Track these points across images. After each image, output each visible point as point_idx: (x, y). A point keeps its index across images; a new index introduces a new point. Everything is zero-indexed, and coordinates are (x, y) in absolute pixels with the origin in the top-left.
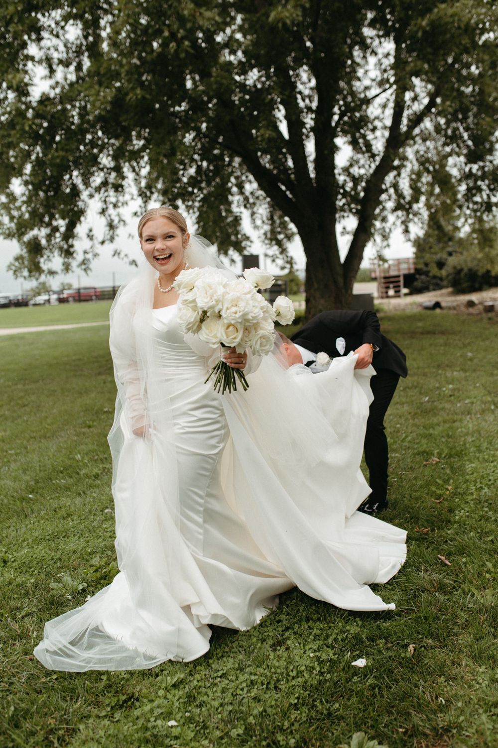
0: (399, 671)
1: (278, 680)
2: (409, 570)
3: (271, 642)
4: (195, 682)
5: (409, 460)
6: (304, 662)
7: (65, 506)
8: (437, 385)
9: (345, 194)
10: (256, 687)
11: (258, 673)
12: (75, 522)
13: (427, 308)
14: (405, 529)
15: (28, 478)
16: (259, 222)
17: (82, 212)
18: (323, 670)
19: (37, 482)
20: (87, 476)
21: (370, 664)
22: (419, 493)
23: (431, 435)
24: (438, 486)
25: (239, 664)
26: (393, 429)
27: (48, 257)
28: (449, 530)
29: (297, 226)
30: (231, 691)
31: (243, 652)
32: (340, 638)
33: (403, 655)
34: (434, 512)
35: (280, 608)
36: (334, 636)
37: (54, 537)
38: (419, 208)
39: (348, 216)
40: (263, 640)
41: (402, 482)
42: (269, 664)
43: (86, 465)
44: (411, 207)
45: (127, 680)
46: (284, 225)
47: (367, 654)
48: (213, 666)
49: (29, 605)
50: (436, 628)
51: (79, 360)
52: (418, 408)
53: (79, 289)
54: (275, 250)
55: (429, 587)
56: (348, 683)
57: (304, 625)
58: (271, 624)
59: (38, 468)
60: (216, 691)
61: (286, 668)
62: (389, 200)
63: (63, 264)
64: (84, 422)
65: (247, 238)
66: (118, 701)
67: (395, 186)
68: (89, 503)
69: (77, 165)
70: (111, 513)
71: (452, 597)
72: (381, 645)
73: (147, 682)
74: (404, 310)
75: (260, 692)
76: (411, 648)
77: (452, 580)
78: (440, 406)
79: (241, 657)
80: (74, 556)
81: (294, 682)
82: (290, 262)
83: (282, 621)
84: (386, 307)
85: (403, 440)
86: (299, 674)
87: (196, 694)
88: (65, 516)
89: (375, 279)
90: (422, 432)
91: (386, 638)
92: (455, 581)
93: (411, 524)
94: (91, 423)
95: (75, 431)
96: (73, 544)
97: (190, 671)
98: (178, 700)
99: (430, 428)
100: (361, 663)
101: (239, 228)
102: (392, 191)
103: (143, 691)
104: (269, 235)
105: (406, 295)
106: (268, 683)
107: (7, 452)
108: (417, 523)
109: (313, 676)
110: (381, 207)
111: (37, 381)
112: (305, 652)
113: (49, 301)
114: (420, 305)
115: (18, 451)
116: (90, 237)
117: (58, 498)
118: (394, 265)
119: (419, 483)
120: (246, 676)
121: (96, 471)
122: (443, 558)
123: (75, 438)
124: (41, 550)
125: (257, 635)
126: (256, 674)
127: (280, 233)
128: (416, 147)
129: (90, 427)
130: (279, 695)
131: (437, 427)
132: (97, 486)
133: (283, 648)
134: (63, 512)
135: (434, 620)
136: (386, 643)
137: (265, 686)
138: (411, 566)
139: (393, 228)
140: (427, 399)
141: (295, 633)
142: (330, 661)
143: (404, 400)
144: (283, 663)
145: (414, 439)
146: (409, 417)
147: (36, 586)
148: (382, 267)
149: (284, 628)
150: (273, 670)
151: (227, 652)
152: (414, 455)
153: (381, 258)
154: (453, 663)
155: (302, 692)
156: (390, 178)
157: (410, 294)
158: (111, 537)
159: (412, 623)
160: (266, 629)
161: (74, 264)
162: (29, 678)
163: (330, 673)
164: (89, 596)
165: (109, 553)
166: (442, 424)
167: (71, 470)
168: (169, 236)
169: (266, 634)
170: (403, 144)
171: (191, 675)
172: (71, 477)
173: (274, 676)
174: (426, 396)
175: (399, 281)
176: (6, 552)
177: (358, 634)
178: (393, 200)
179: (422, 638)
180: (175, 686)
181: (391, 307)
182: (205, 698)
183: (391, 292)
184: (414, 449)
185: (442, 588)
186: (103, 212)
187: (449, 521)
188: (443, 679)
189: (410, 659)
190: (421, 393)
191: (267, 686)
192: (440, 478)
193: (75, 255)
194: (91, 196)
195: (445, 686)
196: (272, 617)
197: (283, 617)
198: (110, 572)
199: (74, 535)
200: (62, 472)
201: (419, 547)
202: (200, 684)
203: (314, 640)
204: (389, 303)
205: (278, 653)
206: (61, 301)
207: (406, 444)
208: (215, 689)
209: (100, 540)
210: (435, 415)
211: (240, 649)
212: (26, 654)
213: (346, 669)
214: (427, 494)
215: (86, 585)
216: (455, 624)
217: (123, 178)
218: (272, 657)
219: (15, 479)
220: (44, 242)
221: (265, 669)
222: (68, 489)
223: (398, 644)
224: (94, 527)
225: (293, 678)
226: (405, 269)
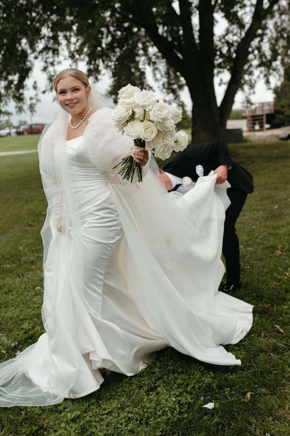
1: (148, 418)
2: (253, 335)
3: (146, 388)
4: (88, 417)
5: (259, 253)
6: (169, 404)
7: (8, 284)
8: (285, 197)
9: (222, 55)
10: (132, 422)
11: (134, 412)
12: (14, 296)
13: (282, 139)
14: (252, 304)
16: (158, 76)
17: (29, 69)
18: (182, 411)
20: (26, 262)
21: (217, 406)
22: (265, 278)
23: (277, 234)
24: (279, 273)
25: (121, 405)
26: (249, 230)
27: (6, 102)
28: (285, 305)
29: (185, 79)
30: (113, 425)
31: (125, 396)
32: (197, 386)
33: (242, 400)
34: (275, 292)
35: (154, 363)
36: (192, 385)
38: (277, 65)
39: (223, 72)
40: (140, 387)
41: (253, 269)
42: (143, 405)
43: (25, 255)
44: (271, 65)
45: (40, 415)
46: (177, 79)
47: (216, 399)
48: (102, 406)
50: (269, 380)
51: (28, 176)
52: (269, 214)
53: (31, 126)
54: (171, 96)
55: (265, 349)
56: (200, 420)
57: (171, 377)
58: (147, 375)
60: (102, 425)
61: (155, 409)
62: (255, 59)
63: (17, 107)
64: (27, 222)
65: (150, 88)
66: (31, 430)
67: (259, 48)
68: (25, 282)
69: (26, 35)
70: (40, 290)
71: (283, 357)
72: (227, 393)
73: (53, 417)
74: (265, 140)
75: (135, 426)
76: (249, 395)
77: (284, 344)
78: (286, 212)
79: (123, 399)
80: (10, 322)
81: (159, 420)
82: (182, 105)
83: (155, 373)
84: (252, 139)
85: (257, 238)
86: (164, 413)
87: (88, 427)
88: (7, 291)
89: (244, 118)
90: (271, 232)
91: (231, 387)
92: (286, 345)
93: (257, 301)
94: (32, 223)
95: (21, 229)
96: (11, 312)
97: (86, 409)
98: (74, 431)
99: (276, 229)
100: (210, 406)
101: (144, 80)
102: (256, 52)
103: (50, 423)
104: (166, 86)
105: (268, 129)
106: (141, 420)
108: (261, 300)
109: (175, 415)
110: (248, 64)
112: (169, 397)
113: (9, 134)
114: (277, 137)
116: (35, 88)
117: (4, 279)
118: (259, 107)
119: (266, 270)
120: (125, 414)
121: (32, 258)
122: (278, 327)
123: (20, 234)
125: (136, 383)
126: (132, 413)
127: (174, 84)
128: (275, 20)
129: (31, 226)
130: (148, 429)
131: (282, 229)
132: (32, 270)
133: (154, 394)
134: (6, 289)
135: (268, 374)
136: (230, 391)
137: (138, 422)
138: (254, 332)
139: (257, 80)
140: (276, 207)
141: (164, 382)
142: (188, 404)
143: (259, 207)
144: (153, 405)
145: (264, 237)
146: (262, 220)
148: (250, 109)
149: (156, 378)
150: (145, 410)
151: (114, 396)
152: (264, 249)
153: (248, 101)
154: (280, 407)
155: (165, 427)
156: (255, 43)
157: (272, 128)
158: (38, 308)
159: (251, 376)
160: (143, 379)
161: (26, 107)
163: (187, 412)
164: (18, 352)
165: (36, 319)
166: (286, 226)
167: (14, 258)
168: (75, 89)
169: (143, 382)
170: (264, 17)
171: (86, 412)
172: (14, 263)
173: (146, 414)
174: (276, 205)
175: (263, 119)
177: (210, 384)
178: (257, 58)
179: (257, 388)
180: (73, 420)
181: (256, 138)
182: (94, 430)
183: (257, 127)
184: (264, 245)
185: (276, 350)
186: (45, 69)
187: (285, 299)
188: (271, 418)
189: (247, 403)
190: (272, 203)
191: (140, 422)
192: (281, 266)
193: (24, 100)
194: (36, 58)
195: (272, 425)
196: (148, 369)
197: (157, 370)
198: (35, 334)
199: (13, 306)
200: (8, 259)
201: (261, 318)
202: (91, 419)
203: (177, 388)
204: (254, 136)
205: (150, 397)
206: (19, 133)
207: (258, 241)
208: (102, 423)
209: (30, 310)
210: (282, 219)
211: (123, 393)
213: (199, 410)
214: (271, 278)
215: (17, 343)
216: (284, 377)
217: (59, 44)
218: (145, 400)
220: (3, 92)
221: (139, 409)
222: (11, 271)
223: (239, 391)
224: (26, 300)
225: (160, 416)
226: (267, 110)
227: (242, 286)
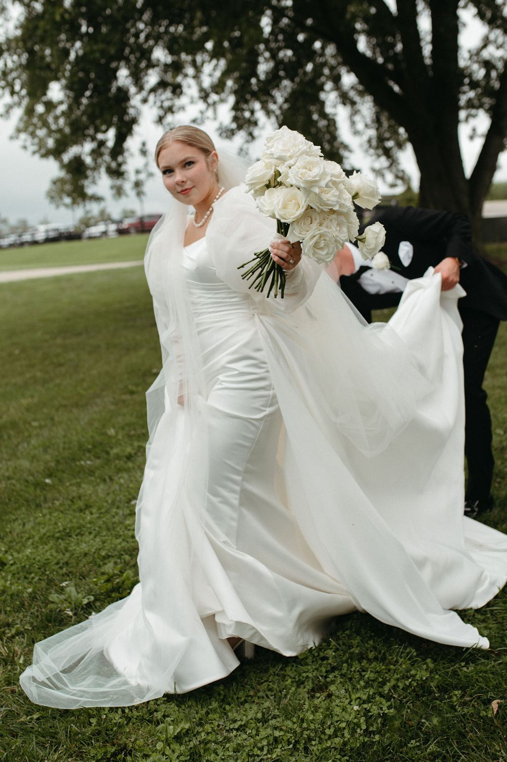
0: (474, 736)
1: (310, 739)
3: (309, 685)
4: (203, 734)
6: (347, 717)
7: (85, 495)
9: (474, 85)
10: (280, 746)
11: (284, 728)
12: (94, 516)
15: (48, 457)
16: (360, 126)
17: (134, 121)
18: (371, 729)
19: (58, 462)
20: (118, 457)
25: (263, 713)
27: (94, 179)
29: (407, 131)
30: (247, 749)
31: (272, 698)
32: (401, 685)
33: (483, 713)
35: (326, 641)
36: (393, 682)
37: (66, 535)
39: (477, 115)
40: (300, 683)
42: (301, 716)
43: (118, 443)
45: (121, 726)
46: (393, 130)
48: (230, 714)
49: (22, 621)
53: (142, 218)
54: (383, 162)
56: (402, 748)
57: (356, 666)
58: (313, 662)
59: (61, 445)
60: (228, 748)
61: (323, 723)
63: (112, 187)
64: (126, 387)
65: (346, 147)
66: (106, 753)
68: (113, 492)
72: (455, 699)
73: (143, 731)
75: (284, 753)
76: (495, 705)
79: (267, 704)
80: (84, 561)
81: (329, 744)
82: (403, 176)
83: (328, 659)
86: (338, 732)
87: (202, 751)
88: (83, 507)
91: (463, 689)
94: (134, 389)
95: (114, 398)
96: (87, 545)
97: (200, 719)
98: (177, 758)
103: (138, 742)
104: (374, 143)
106: (297, 742)
107: (30, 424)
109: (357, 736)
111: (80, 334)
112: (349, 703)
113: (105, 233)
115: (43, 423)
116: (144, 152)
117: (79, 485)
120: (269, 731)
121: (129, 450)
123: (112, 407)
124: (47, 551)
126: (281, 730)
127: (388, 139)
129: (132, 393)
132: (128, 470)
133: (323, 696)
134: (81, 504)
136: (462, 696)
137: (291, 746)
141: (343, 676)
142: (382, 717)
144: (319, 716)
147: (33, 597)
149: (329, 668)
150: (305, 725)
151: (252, 697)
155: (338, 757)
159: (502, 669)
160: (304, 668)
161: (128, 186)
162: (6, 716)
163: (379, 732)
165: (127, 557)
167: (100, 448)
168: (188, 163)
169: (304, 675)
171: (200, 725)
172: (99, 458)
173: (305, 732)
176: (6, 552)
177: (426, 683)
180: (178, 738)
182: (212, 757)
186: (160, 120)
189: (491, 720)
191: (294, 746)
193: (126, 176)
194: (145, 101)
196: (314, 652)
197: (330, 653)
198: (123, 582)
199: (90, 533)
200: (89, 451)
202: (209, 738)
203: (365, 687)
205: (316, 702)
206: (121, 232)
208: (227, 746)
209: (119, 541)
211: (269, 693)
212: (9, 684)
215: (92, 598)
218: (306, 707)
219: (33, 458)
220: (88, 160)
221: (294, 723)
222: (91, 472)
223: (479, 697)
224: (113, 523)
225: (329, 737)
227: (497, 503)
